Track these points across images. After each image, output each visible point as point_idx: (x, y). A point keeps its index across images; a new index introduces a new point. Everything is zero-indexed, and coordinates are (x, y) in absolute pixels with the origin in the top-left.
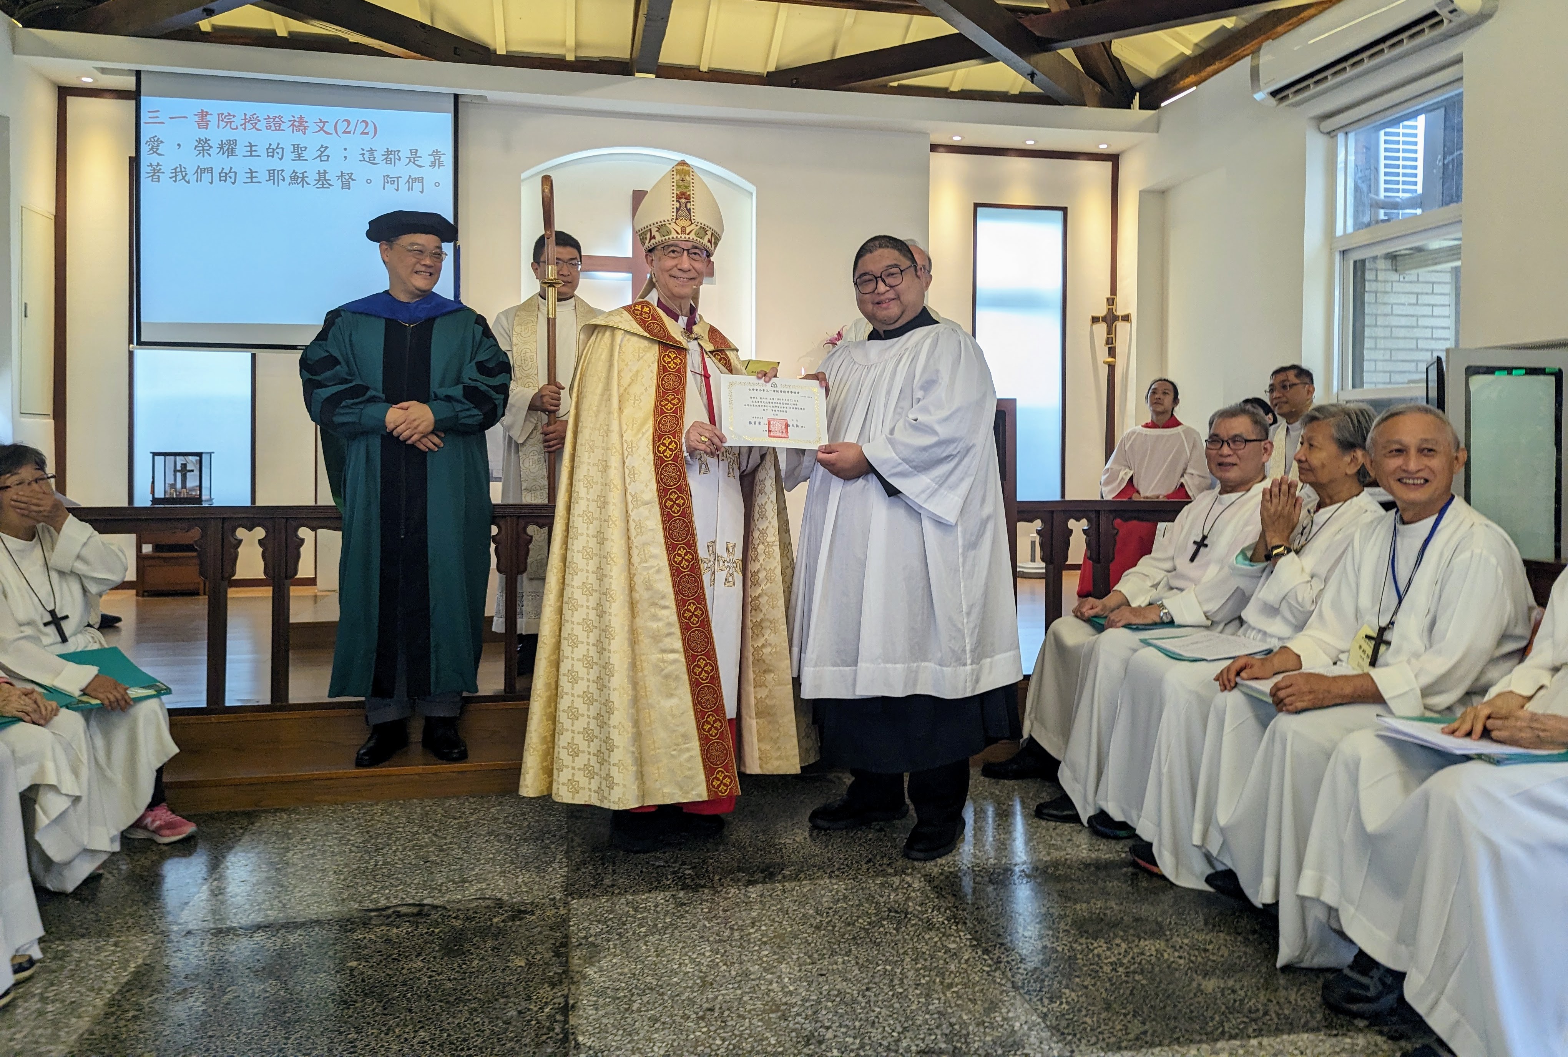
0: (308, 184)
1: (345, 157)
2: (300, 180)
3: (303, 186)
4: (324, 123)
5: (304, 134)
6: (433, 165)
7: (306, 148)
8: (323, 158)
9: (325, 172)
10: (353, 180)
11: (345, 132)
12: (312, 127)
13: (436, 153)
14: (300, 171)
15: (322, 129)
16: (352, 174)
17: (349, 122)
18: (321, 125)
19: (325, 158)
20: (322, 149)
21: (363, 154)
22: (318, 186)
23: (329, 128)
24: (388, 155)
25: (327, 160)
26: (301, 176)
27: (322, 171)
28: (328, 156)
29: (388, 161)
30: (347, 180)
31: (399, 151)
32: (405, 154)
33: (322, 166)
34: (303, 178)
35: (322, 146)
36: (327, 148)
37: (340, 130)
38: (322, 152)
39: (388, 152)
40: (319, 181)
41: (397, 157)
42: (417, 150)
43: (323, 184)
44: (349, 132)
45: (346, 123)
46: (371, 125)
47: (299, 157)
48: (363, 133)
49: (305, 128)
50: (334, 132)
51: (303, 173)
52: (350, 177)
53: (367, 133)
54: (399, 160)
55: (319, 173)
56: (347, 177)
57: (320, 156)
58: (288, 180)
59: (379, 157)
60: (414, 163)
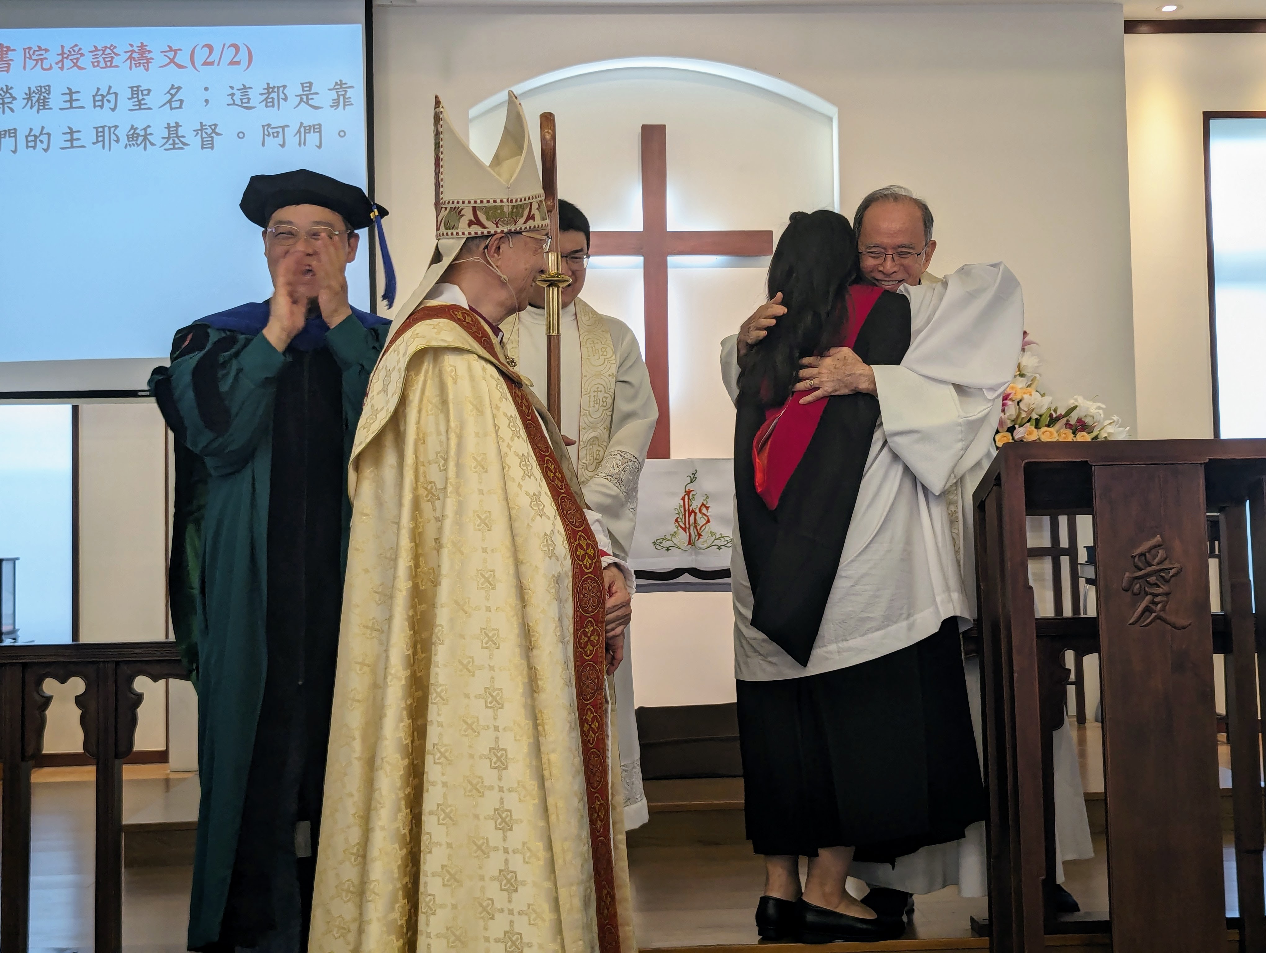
0: (152, 144)
1: (207, 101)
2: (141, 139)
4: (176, 51)
5: (147, 70)
6: (336, 104)
7: (149, 91)
8: (174, 105)
9: (177, 125)
11: (206, 63)
12: (159, 59)
13: (340, 86)
14: (140, 125)
15: (172, 61)
16: (216, 125)
17: (210, 48)
18: (171, 54)
19: (177, 104)
20: (173, 92)
21: (233, 95)
22: (167, 146)
23: (183, 58)
24: (269, 93)
25: (180, 107)
26: (142, 133)
27: (173, 124)
28: (181, 101)
29: (269, 102)
30: (210, 136)
31: (285, 87)
32: (294, 90)
33: (172, 117)
34: (145, 137)
35: (173, 87)
36: (179, 88)
37: (199, 60)
38: (173, 96)
39: (269, 89)
40: (168, 138)
41: (282, 96)
44: (212, 63)
45: (207, 50)
46: (243, 50)
48: (232, 63)
50: (188, 63)
51: (145, 129)
52: (214, 131)
53: (238, 63)
54: (286, 99)
55: (168, 127)
56: (209, 131)
57: (170, 102)
58: (124, 140)
59: (256, 97)
60: (307, 103)
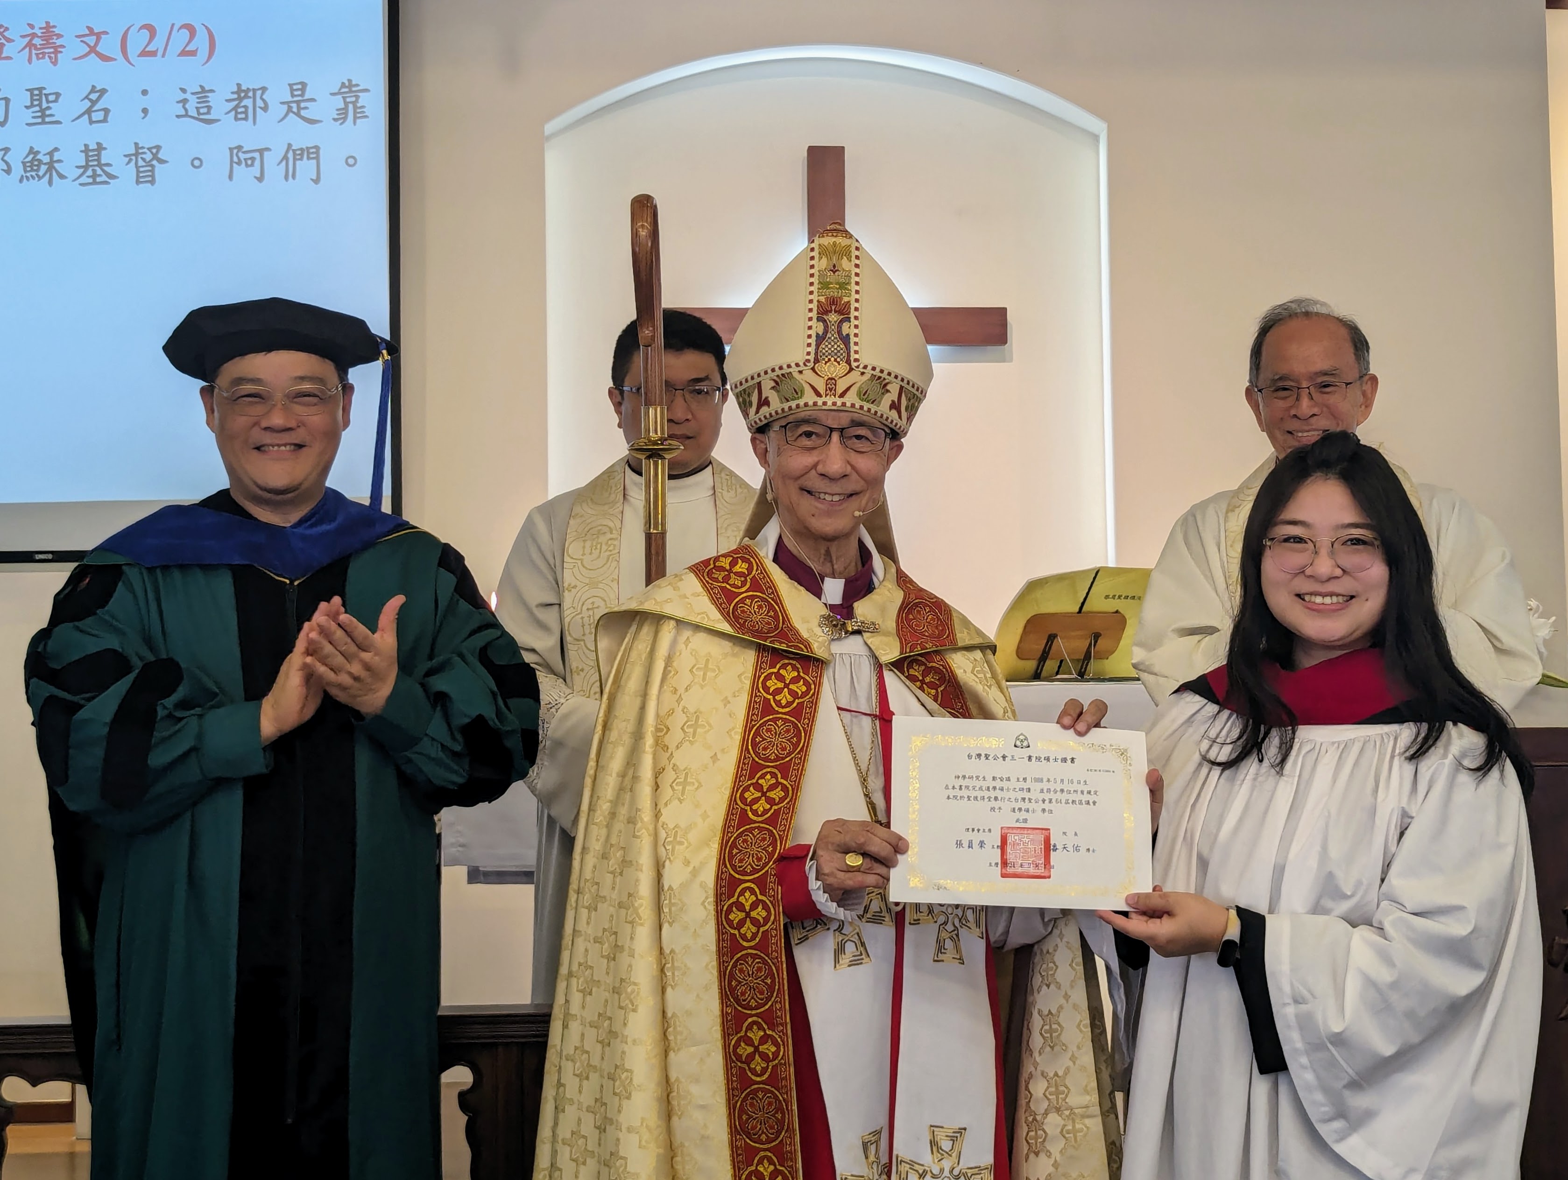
0: (62, 177)
1: (145, 111)
2: (44, 168)
3: (50, 183)
4: (98, 36)
5: (55, 63)
6: (342, 116)
7: (58, 95)
8: (96, 116)
9: (100, 147)
10: (162, 161)
11: (144, 54)
12: (73, 47)
13: (349, 89)
14: (43, 147)
15: (93, 50)
16: (158, 148)
17: (151, 30)
18: (91, 40)
19: (100, 116)
20: (94, 96)
21: (184, 101)
22: (84, 179)
23: (110, 45)
24: (240, 99)
25: (105, 120)
26: (46, 159)
27: (93, 146)
28: (106, 111)
29: (240, 113)
30: (149, 164)
31: (264, 89)
32: (277, 95)
33: (92, 135)
34: (51, 166)
35: (93, 90)
36: (103, 92)
37: (134, 49)
38: (94, 103)
39: (241, 93)
40: (86, 167)
41: (259, 103)
42: (304, 85)
43: (94, 176)
44: (153, 54)
45: (146, 33)
46: (202, 35)
47: (43, 117)
48: (184, 53)
49: (57, 50)
50: (117, 53)
51: (51, 154)
52: (155, 157)
53: (193, 53)
54: (265, 109)
55: (86, 150)
56: (148, 156)
57: (89, 112)
58: (18, 170)
59: (220, 104)
60: (298, 114)
